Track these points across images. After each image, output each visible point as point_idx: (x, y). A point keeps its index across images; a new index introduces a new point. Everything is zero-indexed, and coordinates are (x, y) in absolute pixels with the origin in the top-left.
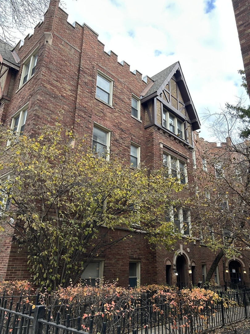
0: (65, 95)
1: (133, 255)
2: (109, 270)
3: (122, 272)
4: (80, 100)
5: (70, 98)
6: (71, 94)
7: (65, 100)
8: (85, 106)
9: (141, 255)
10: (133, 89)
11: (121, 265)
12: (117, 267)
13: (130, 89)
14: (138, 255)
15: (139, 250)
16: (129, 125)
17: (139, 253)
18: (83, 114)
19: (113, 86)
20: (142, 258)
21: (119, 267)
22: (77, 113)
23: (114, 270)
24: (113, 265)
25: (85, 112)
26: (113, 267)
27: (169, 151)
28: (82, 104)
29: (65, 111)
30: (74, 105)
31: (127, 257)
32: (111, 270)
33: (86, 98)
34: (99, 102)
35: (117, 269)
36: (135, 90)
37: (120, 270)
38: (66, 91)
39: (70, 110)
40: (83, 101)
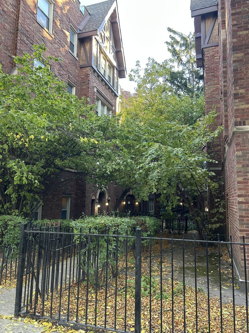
0: (6, 10)
1: (66, 191)
2: (47, 205)
3: (57, 206)
4: (22, 20)
5: (12, 15)
6: (13, 10)
7: (6, 17)
8: (27, 30)
9: (72, 191)
10: (71, 19)
11: (57, 200)
12: (53, 202)
13: (69, 19)
14: (69, 191)
15: (71, 187)
16: (67, 61)
17: (71, 190)
18: (25, 39)
19: (54, 10)
20: (72, 194)
21: (55, 202)
22: (20, 37)
23: (50, 205)
24: (50, 200)
25: (27, 37)
26: (50, 202)
27: (100, 96)
28: (24, 26)
29: (7, 31)
30: (15, 25)
31: (61, 193)
32: (48, 205)
33: (29, 19)
34: (40, 27)
35: (53, 203)
36: (73, 20)
37: (56, 204)
38: (7, 4)
39: (11, 30)
40: (25, 23)
